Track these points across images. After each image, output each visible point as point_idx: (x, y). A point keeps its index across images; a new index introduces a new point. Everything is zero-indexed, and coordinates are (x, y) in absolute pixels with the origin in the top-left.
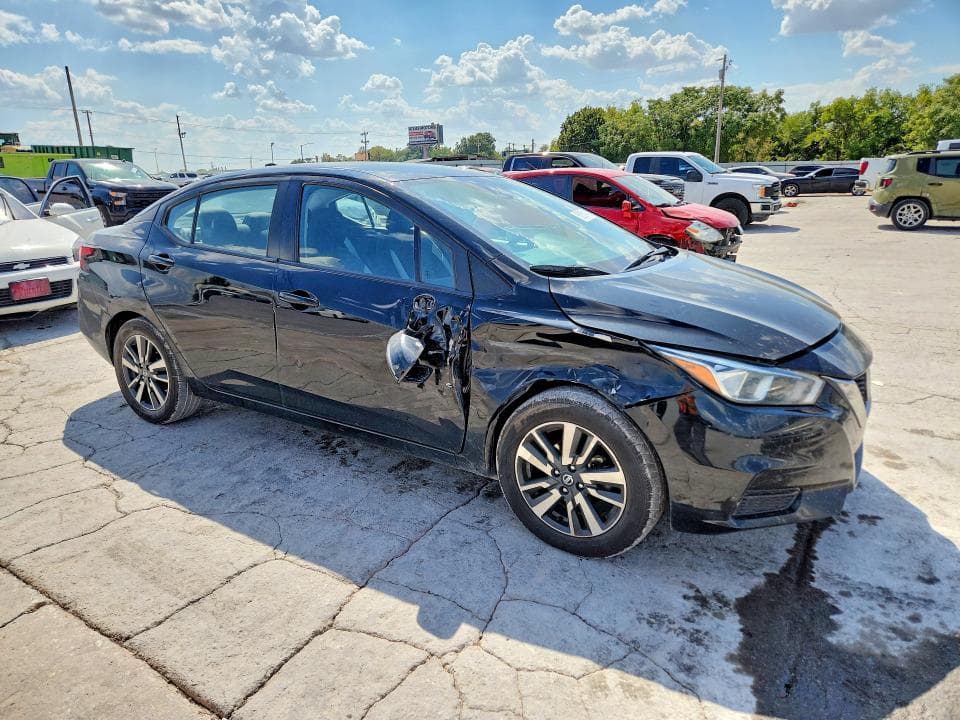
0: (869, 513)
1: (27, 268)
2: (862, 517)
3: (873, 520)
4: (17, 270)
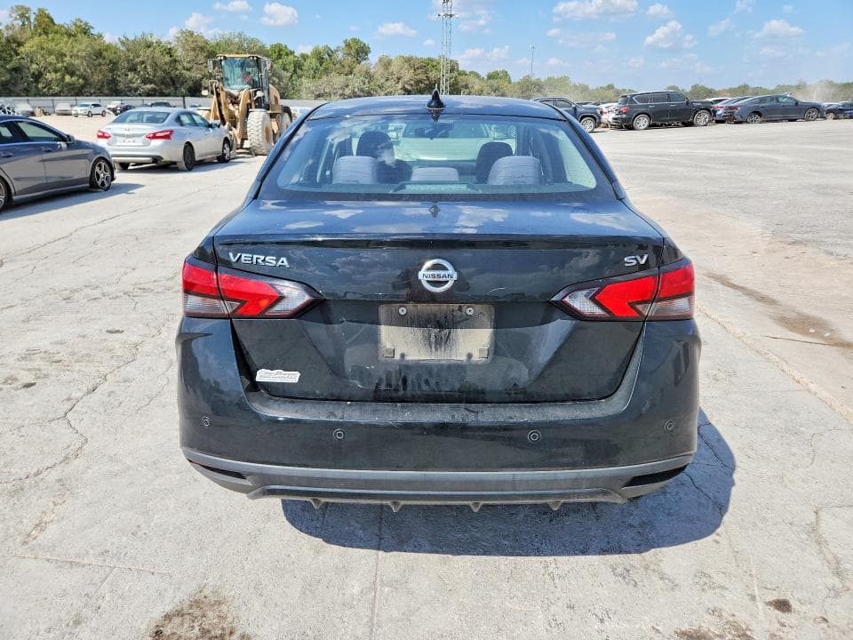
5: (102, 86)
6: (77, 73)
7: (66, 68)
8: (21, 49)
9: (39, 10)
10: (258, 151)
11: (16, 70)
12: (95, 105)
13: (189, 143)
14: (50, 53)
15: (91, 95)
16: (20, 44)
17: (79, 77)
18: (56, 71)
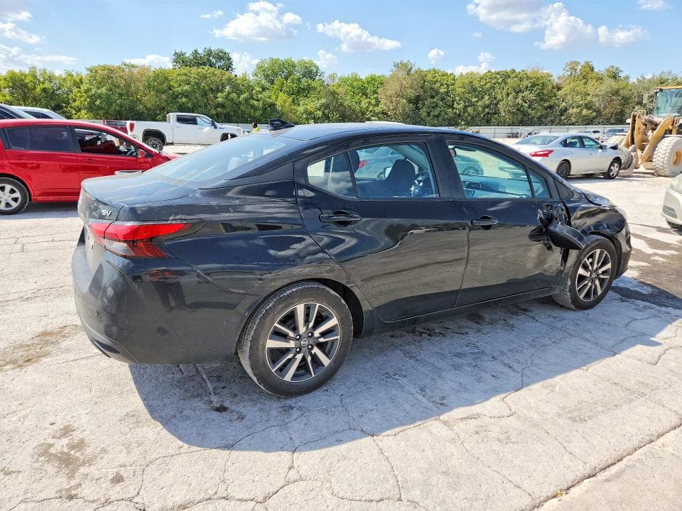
5: (611, 117)
6: (594, 107)
7: (586, 105)
8: (559, 93)
9: (586, 62)
10: (661, 172)
11: (551, 107)
12: (595, 132)
13: (567, 162)
14: (578, 93)
15: (599, 124)
16: (559, 89)
17: (595, 111)
18: (578, 107)
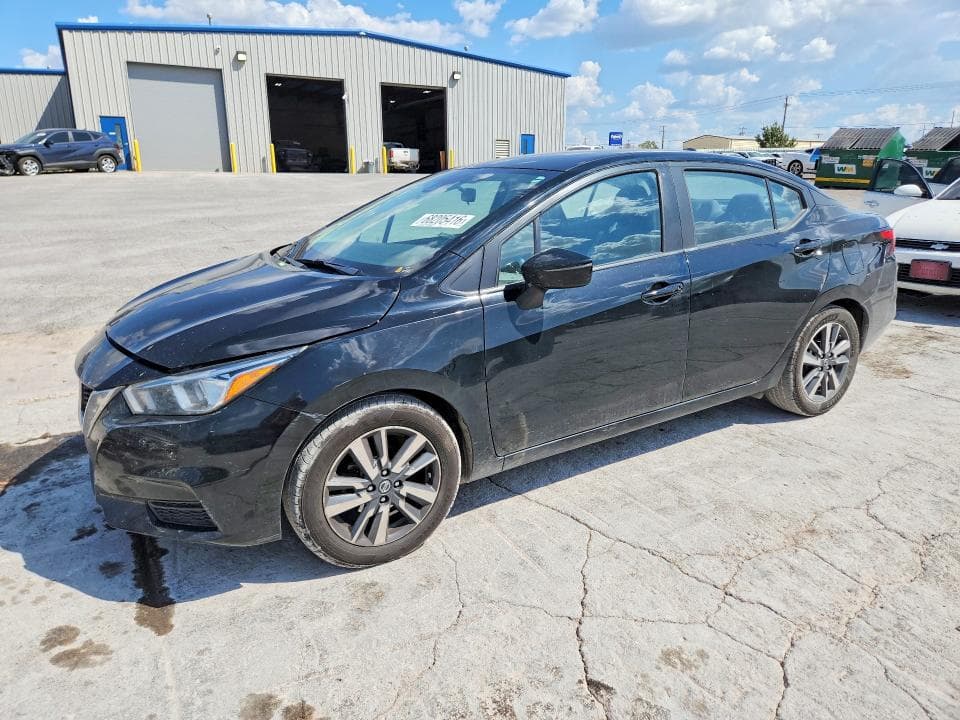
0: (87, 540)
1: (943, 250)
2: (93, 531)
3: (82, 534)
4: (934, 249)
